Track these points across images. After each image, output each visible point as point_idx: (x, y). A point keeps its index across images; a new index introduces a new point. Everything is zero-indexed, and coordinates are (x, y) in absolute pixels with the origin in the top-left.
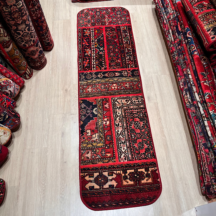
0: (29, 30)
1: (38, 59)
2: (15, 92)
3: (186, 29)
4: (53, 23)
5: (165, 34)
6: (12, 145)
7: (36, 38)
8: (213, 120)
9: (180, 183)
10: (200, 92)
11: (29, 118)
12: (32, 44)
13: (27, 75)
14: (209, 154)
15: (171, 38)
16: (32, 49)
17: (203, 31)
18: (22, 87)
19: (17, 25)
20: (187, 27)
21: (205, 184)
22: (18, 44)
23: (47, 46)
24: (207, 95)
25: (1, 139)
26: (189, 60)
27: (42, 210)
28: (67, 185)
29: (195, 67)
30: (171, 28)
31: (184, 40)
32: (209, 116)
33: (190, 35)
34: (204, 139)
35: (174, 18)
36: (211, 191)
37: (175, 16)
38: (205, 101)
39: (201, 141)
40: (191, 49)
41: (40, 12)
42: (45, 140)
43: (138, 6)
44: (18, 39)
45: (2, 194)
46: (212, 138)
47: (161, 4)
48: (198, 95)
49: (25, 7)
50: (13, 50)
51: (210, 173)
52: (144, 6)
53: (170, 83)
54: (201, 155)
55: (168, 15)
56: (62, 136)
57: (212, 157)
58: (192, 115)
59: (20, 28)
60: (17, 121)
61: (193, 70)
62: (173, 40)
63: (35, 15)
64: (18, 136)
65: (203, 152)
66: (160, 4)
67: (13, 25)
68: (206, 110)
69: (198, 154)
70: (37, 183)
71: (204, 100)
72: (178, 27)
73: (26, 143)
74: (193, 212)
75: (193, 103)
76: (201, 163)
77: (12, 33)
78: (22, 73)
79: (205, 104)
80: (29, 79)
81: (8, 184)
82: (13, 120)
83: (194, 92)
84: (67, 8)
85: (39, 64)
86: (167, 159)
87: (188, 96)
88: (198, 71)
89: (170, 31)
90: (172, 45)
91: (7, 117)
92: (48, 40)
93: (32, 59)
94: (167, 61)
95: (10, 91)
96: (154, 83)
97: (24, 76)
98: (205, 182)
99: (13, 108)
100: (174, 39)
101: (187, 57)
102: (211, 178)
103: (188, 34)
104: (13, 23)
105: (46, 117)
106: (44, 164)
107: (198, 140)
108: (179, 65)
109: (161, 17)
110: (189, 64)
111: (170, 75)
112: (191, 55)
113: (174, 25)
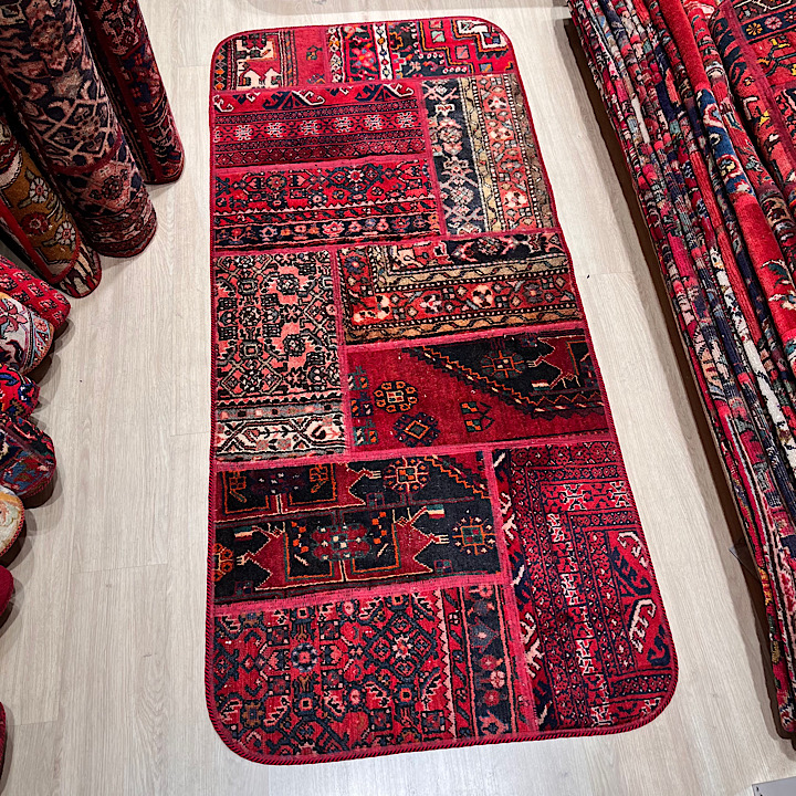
2: (35, 348)
3: (700, 94)
4: (174, 76)
5: (615, 115)
6: (28, 557)
7: (115, 125)
9: (692, 691)
10: (764, 337)
11: (91, 449)
13: (77, 281)
15: (638, 130)
18: (62, 328)
20: (704, 86)
26: (716, 215)
29: (743, 240)
30: (637, 93)
31: (690, 136)
33: (717, 120)
34: (789, 520)
35: (649, 54)
37: (654, 45)
38: (788, 371)
39: (776, 529)
40: (724, 173)
42: (157, 534)
47: (595, 4)
48: (755, 350)
52: (523, 13)
53: (637, 303)
54: (778, 583)
55: (625, 42)
58: (735, 428)
60: (43, 468)
61: (734, 252)
62: (647, 140)
64: (53, 522)
65: (784, 573)
68: (792, 408)
69: (763, 577)
70: (133, 709)
71: (783, 368)
72: (666, 88)
73: (82, 551)
75: (737, 381)
76: (780, 613)
78: (58, 273)
79: (787, 384)
80: (87, 294)
81: (16, 716)
82: (27, 460)
83: (741, 340)
87: (717, 353)
88: (756, 258)
89: (635, 103)
90: (642, 159)
91: (5, 450)
94: (620, 223)
95: (13, 342)
97: (66, 284)
98: (794, 685)
99: (26, 414)
100: (653, 136)
101: (708, 202)
103: (707, 117)
105: (159, 443)
106: (159, 630)
107: (763, 526)
108: (673, 234)
109: (595, 52)
110: (714, 230)
111: (634, 273)
112: (725, 197)
113: (652, 80)
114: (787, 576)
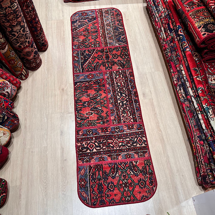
0: (24, 31)
1: (33, 60)
2: (13, 93)
3: (178, 26)
4: (46, 23)
5: (158, 31)
6: (12, 145)
7: (30, 39)
8: (207, 113)
9: (177, 175)
10: (193, 87)
11: (27, 118)
12: (28, 45)
13: (23, 76)
14: (204, 146)
15: (163, 35)
16: (27, 50)
17: (195, 28)
18: (19, 88)
19: (12, 26)
20: (179, 24)
21: (201, 174)
22: (13, 45)
23: (41, 46)
24: (200, 90)
25: (1, 139)
26: (181, 57)
27: (45, 208)
28: (68, 182)
29: (188, 63)
30: (163, 26)
31: (176, 37)
32: (203, 110)
33: (182, 33)
34: (199, 132)
35: (165, 16)
36: (207, 181)
37: (167, 14)
38: (198, 95)
39: (196, 134)
40: (183, 46)
41: (34, 13)
42: (44, 139)
43: (129, 5)
44: (13, 40)
45: (5, 193)
46: (206, 130)
47: (153, 3)
48: (191, 90)
49: (20, 8)
50: (9, 52)
51: (205, 164)
52: (135, 5)
53: (164, 79)
54: (196, 147)
55: (160, 13)
56: (61, 135)
57: (206, 148)
58: (187, 109)
59: (15, 29)
60: (16, 122)
61: (186, 66)
62: (165, 38)
63: (30, 16)
64: (18, 136)
65: (198, 144)
66: (151, 3)
67: (8, 27)
68: (199, 104)
69: (193, 146)
70: (39, 182)
72: (170, 25)
73: (25, 143)
74: (191, 202)
75: (187, 98)
76: (197, 154)
77: (7, 34)
78: (18, 74)
79: (198, 98)
80: (25, 79)
81: (10, 184)
82: (12, 120)
83: (188, 87)
84: (60, 8)
85: (35, 64)
86: (163, 153)
87: (182, 91)
88: (191, 67)
89: (162, 28)
90: (164, 42)
91: (6, 118)
92: (43, 40)
93: (27, 60)
94: (160, 59)
95: (7, 92)
96: (149, 79)
97: (20, 77)
98: (201, 172)
99: (11, 109)
101: (180, 53)
102: (207, 168)
103: (179, 32)
104: (7, 24)
105: (44, 116)
106: (45, 163)
107: (193, 133)
108: (172, 61)
109: (152, 15)
110: (181, 60)
111: (163, 71)
112: (184, 52)
113: (166, 23)
114: (199, 145)
